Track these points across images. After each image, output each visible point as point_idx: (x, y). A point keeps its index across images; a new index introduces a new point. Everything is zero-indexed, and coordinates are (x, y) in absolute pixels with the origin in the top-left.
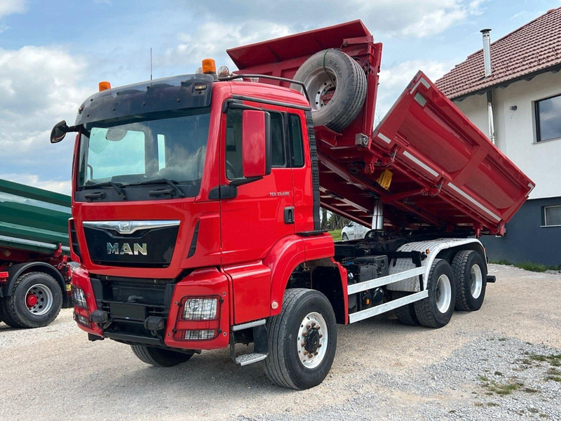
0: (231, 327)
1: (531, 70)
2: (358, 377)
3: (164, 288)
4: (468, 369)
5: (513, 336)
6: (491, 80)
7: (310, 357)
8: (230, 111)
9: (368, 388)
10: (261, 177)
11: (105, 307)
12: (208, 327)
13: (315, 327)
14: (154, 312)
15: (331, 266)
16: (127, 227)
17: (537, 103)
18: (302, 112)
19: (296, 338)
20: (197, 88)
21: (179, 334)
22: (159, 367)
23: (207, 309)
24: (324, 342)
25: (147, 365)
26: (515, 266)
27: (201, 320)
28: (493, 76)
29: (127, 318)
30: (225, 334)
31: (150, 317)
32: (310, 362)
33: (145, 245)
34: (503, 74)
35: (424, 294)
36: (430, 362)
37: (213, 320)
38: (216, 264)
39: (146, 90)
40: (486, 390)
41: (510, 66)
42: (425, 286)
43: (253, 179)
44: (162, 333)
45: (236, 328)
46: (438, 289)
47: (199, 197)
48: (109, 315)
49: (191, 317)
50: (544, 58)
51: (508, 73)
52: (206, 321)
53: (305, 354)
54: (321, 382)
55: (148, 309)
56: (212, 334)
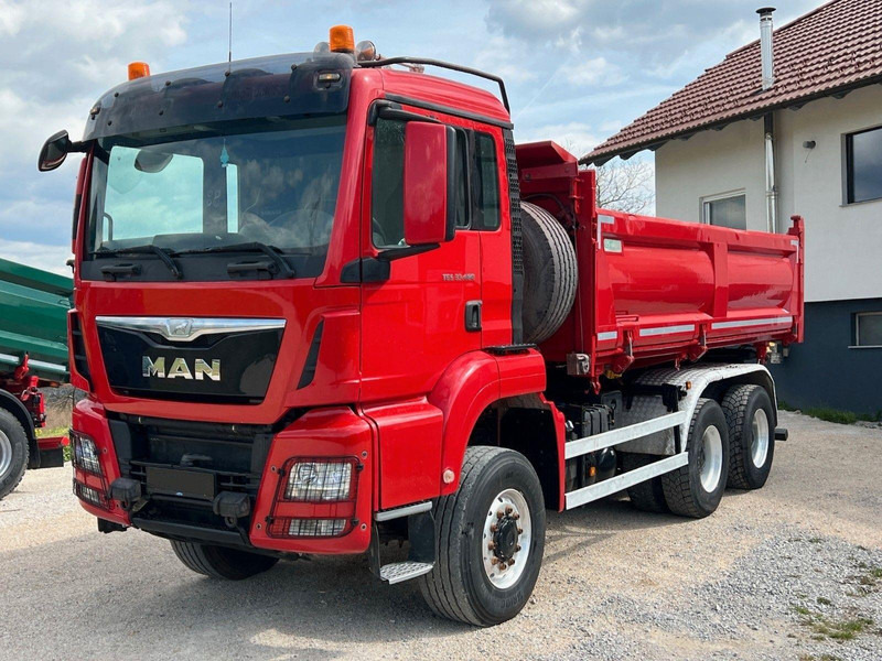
0: (374, 513)
1: (846, 81)
2: (581, 605)
3: (252, 442)
4: (771, 593)
5: (833, 533)
6: (774, 96)
7: (502, 568)
8: (383, 124)
9: (604, 626)
10: (436, 245)
11: (135, 473)
12: (333, 514)
13: (511, 515)
14: (231, 484)
15: (537, 407)
16: (184, 329)
17: (849, 138)
18: (499, 131)
19: (480, 535)
20: (322, 77)
21: (278, 527)
22: (221, 579)
23: (334, 481)
24: (525, 542)
25: (196, 576)
26: (803, 413)
27: (321, 502)
28: (776, 88)
29: (179, 494)
30: (364, 527)
31: (224, 493)
32: (501, 576)
33: (216, 364)
34: (793, 87)
35: (681, 460)
36: (701, 580)
37: (342, 501)
38: (350, 399)
39: (223, 79)
40: (809, 632)
41: (805, 73)
42: (684, 445)
43: (423, 248)
44: (245, 523)
45: (381, 517)
46: (702, 451)
47: (323, 277)
48: (144, 488)
49: (303, 494)
50: (866, 61)
51: (803, 84)
52: (331, 502)
53: (494, 564)
54: (518, 612)
55: (219, 479)
56: (342, 526)
